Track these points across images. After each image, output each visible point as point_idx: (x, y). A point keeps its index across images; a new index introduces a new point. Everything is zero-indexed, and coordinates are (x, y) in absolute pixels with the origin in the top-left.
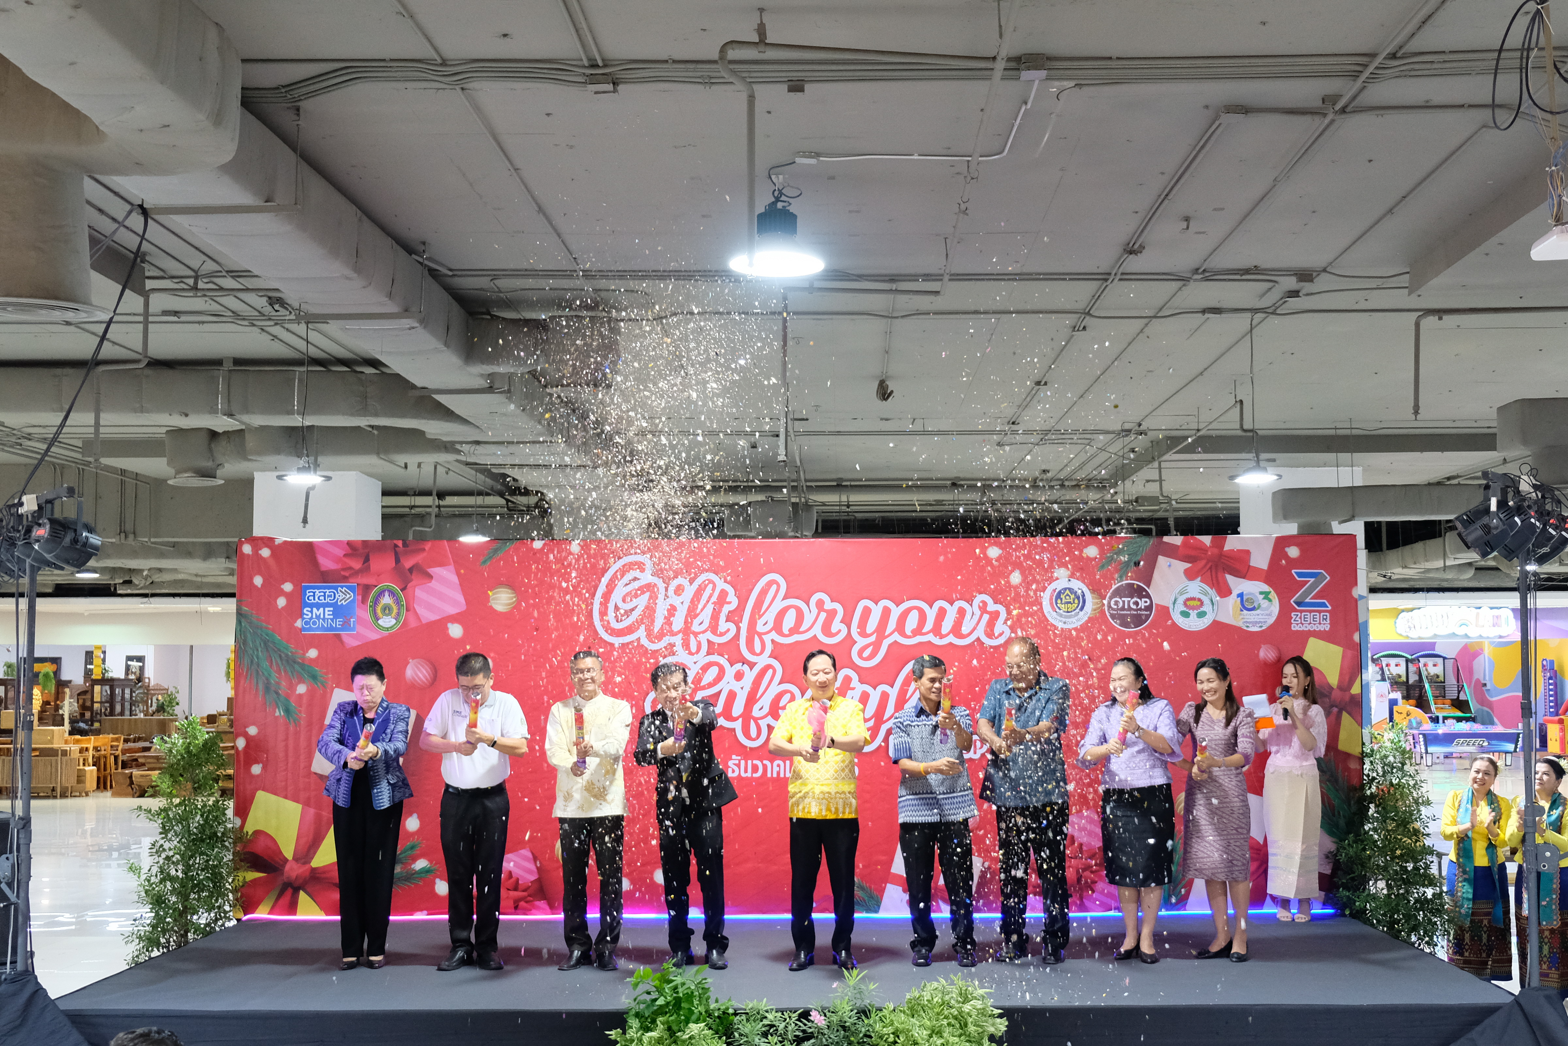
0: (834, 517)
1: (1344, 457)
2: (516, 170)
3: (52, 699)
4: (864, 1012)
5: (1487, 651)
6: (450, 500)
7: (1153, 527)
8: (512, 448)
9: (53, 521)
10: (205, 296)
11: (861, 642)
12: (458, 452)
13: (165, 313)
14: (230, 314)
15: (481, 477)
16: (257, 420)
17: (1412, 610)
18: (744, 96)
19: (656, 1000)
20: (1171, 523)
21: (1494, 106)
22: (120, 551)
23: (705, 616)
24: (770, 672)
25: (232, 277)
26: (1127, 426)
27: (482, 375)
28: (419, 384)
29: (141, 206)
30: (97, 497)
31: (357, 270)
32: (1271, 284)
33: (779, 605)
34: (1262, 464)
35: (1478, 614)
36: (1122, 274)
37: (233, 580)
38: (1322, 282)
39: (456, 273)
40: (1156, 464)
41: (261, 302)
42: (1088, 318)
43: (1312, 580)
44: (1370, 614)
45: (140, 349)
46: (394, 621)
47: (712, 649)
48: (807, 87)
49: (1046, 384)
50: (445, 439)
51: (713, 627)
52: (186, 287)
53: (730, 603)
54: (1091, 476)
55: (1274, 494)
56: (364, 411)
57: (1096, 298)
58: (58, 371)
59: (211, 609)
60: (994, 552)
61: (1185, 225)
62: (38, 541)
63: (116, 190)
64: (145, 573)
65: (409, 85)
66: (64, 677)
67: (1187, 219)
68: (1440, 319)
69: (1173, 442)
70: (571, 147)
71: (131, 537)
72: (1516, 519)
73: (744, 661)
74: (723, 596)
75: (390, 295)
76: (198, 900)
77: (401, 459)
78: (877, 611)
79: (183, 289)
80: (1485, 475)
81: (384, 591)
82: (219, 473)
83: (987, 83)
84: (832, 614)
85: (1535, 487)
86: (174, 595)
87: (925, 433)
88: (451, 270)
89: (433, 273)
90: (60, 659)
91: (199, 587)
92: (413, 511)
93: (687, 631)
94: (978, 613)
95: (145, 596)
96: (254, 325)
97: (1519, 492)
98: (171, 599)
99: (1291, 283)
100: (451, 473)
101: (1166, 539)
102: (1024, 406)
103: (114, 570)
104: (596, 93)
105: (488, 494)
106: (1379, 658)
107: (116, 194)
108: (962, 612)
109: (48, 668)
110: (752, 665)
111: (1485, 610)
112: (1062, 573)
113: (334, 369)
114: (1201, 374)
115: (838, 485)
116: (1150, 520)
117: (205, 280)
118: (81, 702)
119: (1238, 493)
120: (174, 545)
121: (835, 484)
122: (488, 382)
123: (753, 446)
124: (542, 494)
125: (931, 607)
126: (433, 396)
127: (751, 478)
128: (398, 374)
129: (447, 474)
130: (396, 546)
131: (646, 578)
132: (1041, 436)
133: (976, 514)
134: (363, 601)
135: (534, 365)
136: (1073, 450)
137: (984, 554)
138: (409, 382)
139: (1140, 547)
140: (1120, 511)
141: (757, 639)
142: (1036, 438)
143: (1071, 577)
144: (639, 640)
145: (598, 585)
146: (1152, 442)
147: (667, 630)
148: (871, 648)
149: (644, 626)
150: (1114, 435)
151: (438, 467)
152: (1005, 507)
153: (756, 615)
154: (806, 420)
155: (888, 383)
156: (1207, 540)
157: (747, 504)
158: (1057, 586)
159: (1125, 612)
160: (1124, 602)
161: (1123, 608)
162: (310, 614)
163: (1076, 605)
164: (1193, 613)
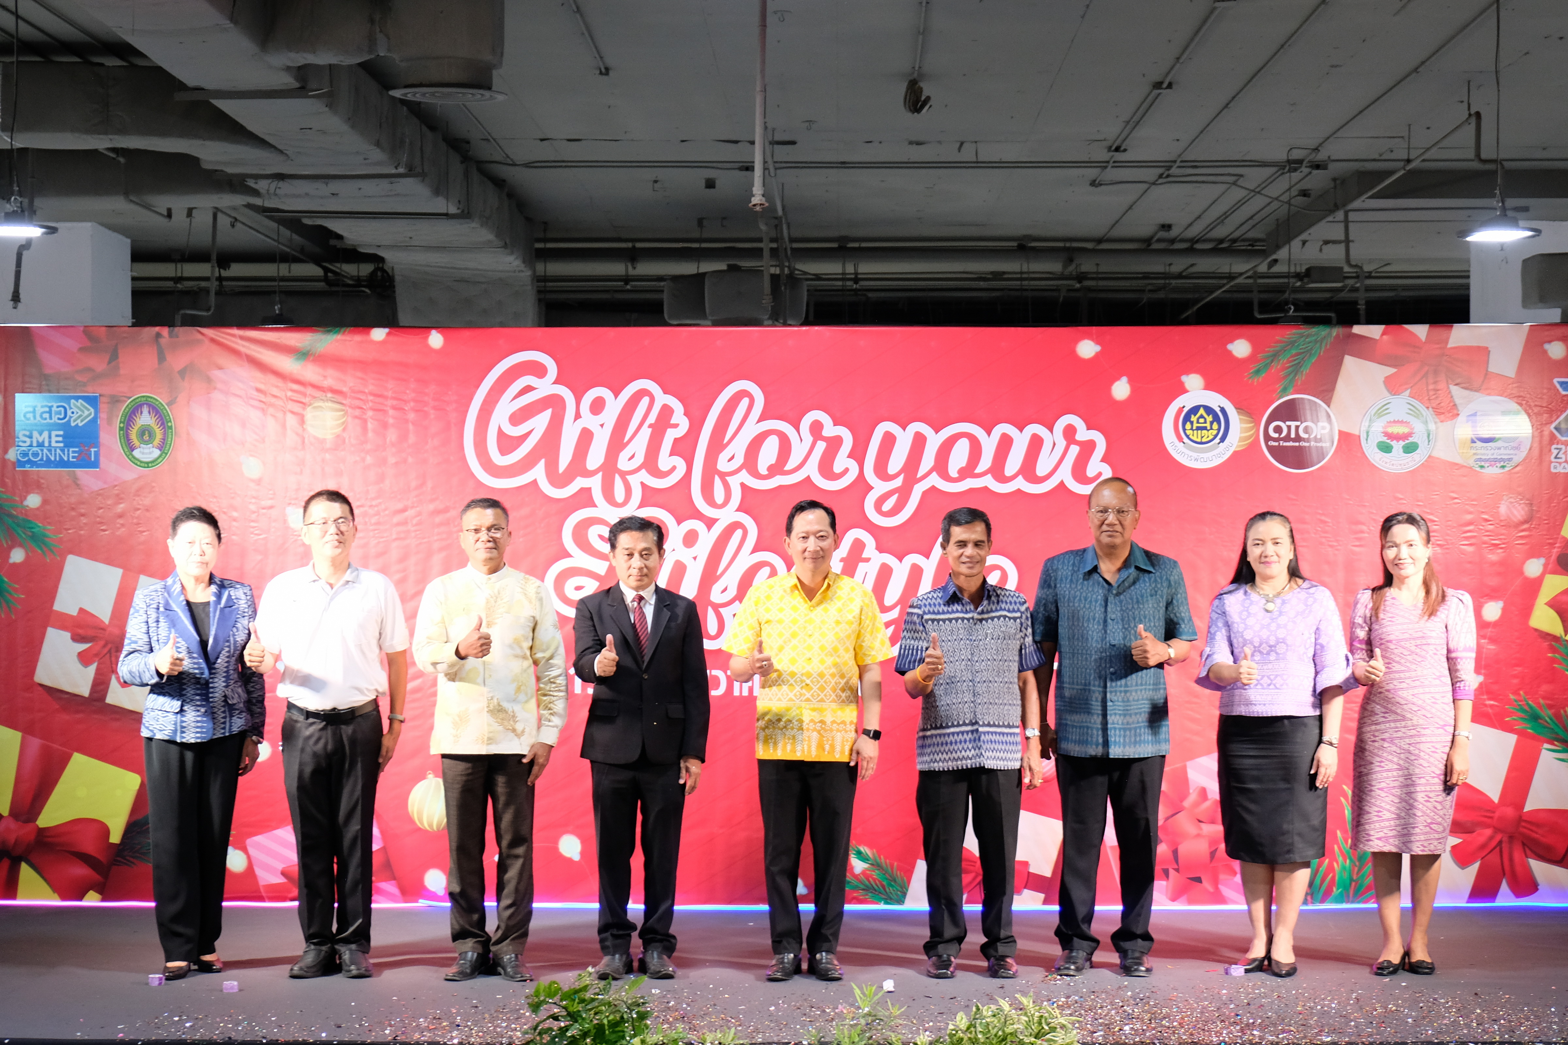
0: (835, 296)
6: (237, 270)
7: (1333, 315)
8: (334, 186)
11: (880, 487)
12: (256, 193)
15: (286, 232)
19: (566, 1028)
20: (1362, 307)
23: (639, 446)
24: (739, 533)
26: (1296, 155)
27: (288, 69)
28: (190, 82)
33: (752, 429)
40: (1340, 215)
46: (157, 453)
49: (1170, 86)
50: (230, 170)
51: (650, 464)
53: (676, 426)
54: (1235, 235)
55: (1525, 262)
56: (104, 126)
60: (1087, 349)
69: (1367, 179)
73: (698, 515)
74: (665, 416)
77: (163, 202)
78: (904, 439)
81: (141, 406)
84: (835, 444)
87: (977, 164)
92: (181, 286)
93: (609, 468)
94: (1062, 443)
100: (238, 225)
101: (1357, 329)
102: (1134, 123)
105: (296, 260)
108: (1036, 443)
110: (710, 523)
112: (1193, 381)
113: (58, 59)
114: (1416, 70)
115: (841, 248)
116: (1329, 303)
119: (1468, 261)
121: (835, 245)
122: (297, 79)
123: (710, 184)
124: (381, 260)
125: (989, 434)
126: (215, 102)
127: (705, 235)
128: (160, 68)
129: (233, 226)
130: (158, 335)
131: (546, 387)
132: (1161, 171)
133: (1055, 294)
134: (110, 421)
135: (370, 52)
136: (1209, 192)
137: (1073, 352)
138: (174, 78)
139: (1316, 341)
140: (1280, 289)
141: (717, 481)
142: (1151, 174)
143: (1208, 387)
144: (535, 482)
145: (472, 399)
146: (1334, 180)
147: (578, 467)
148: (895, 498)
149: (543, 461)
150: (1274, 169)
151: (220, 215)
152: (1102, 283)
153: (717, 445)
154: (793, 143)
155: (922, 84)
156: (1421, 331)
157: (700, 277)
158: (1185, 401)
159: (1291, 444)
160: (1289, 427)
161: (1288, 438)
162: (28, 440)
163: (1215, 432)
164: (1397, 446)
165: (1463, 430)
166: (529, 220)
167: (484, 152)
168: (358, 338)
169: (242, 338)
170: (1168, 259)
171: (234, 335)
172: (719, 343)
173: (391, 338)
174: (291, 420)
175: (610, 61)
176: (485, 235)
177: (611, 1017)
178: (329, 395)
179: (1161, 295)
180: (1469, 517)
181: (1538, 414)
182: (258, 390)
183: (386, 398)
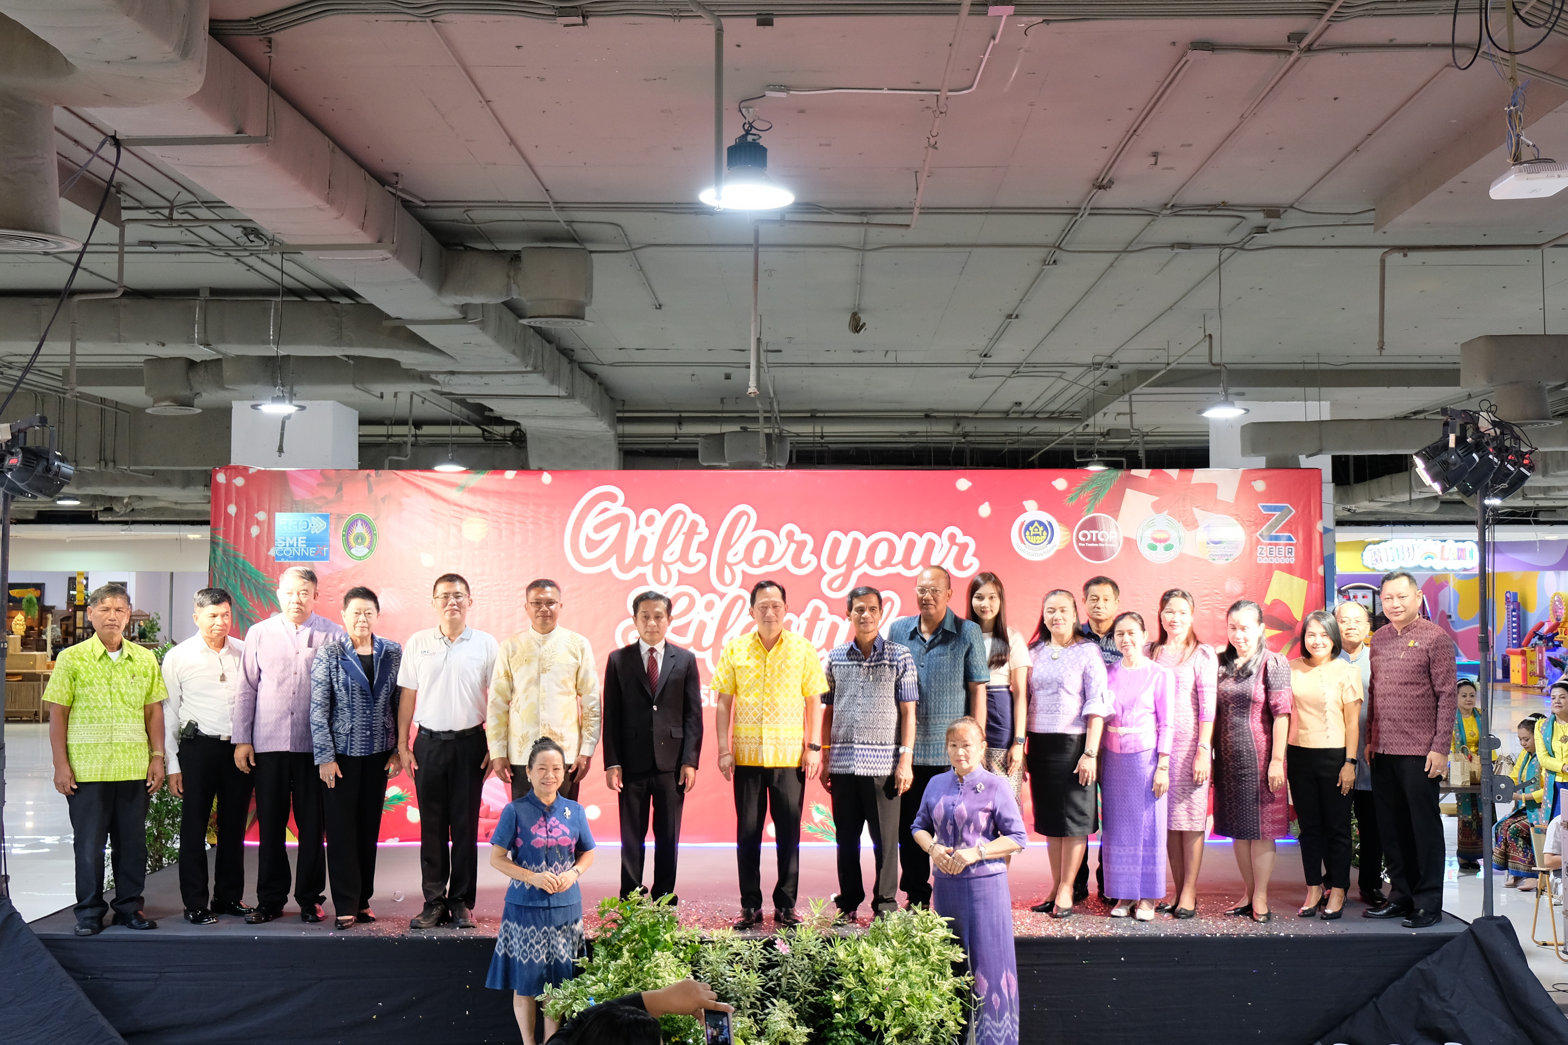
0: (809, 448)
1: (1312, 391)
2: (488, 102)
3: (35, 624)
4: (829, 941)
5: (1453, 583)
6: (426, 430)
7: (1124, 459)
8: (487, 379)
9: (25, 451)
10: (180, 226)
11: (830, 573)
12: (436, 383)
13: (142, 243)
14: (207, 244)
15: (457, 407)
16: (234, 350)
17: (1378, 543)
18: (712, 29)
19: (622, 927)
20: (1141, 454)
21: (1453, 46)
22: (100, 479)
23: (676, 546)
24: (741, 602)
25: (207, 207)
26: (1098, 359)
27: (455, 306)
28: (393, 314)
29: (114, 138)
30: (78, 426)
31: (330, 200)
32: (1239, 220)
33: (749, 535)
34: (1230, 398)
35: (1443, 547)
36: (1092, 209)
37: (208, 507)
38: (1290, 218)
39: (430, 204)
40: (1127, 397)
41: (236, 233)
42: (1058, 252)
43: (1278, 513)
44: (1337, 547)
45: (115, 279)
46: (366, 550)
47: (683, 579)
48: (776, 21)
49: (1017, 317)
50: (420, 369)
51: (684, 557)
52: (162, 217)
53: (700, 534)
54: (1062, 409)
55: (1243, 427)
56: (339, 341)
57: (1066, 232)
58: (37, 301)
59: (191, 536)
60: (963, 484)
61: (1153, 160)
62: (10, 470)
63: (91, 121)
64: (126, 501)
65: (378, 17)
66: (48, 602)
67: (1155, 155)
68: (1405, 255)
69: (1142, 375)
70: (543, 79)
71: (111, 465)
72: (1474, 455)
73: (714, 591)
74: (693, 527)
75: (363, 227)
76: (173, 825)
77: (377, 388)
78: (846, 542)
79: (159, 220)
80: (1444, 411)
81: (357, 521)
82: (197, 401)
83: (957, 17)
84: (802, 545)
85: (1494, 424)
86: (154, 523)
87: (897, 365)
88: (425, 201)
89: (406, 205)
90: (44, 584)
91: (179, 515)
92: (390, 440)
93: (657, 561)
94: (947, 544)
95: (125, 523)
96: (229, 255)
97: (1478, 428)
98: (151, 527)
99: (1258, 219)
100: (427, 402)
101: (1134, 472)
102: (996, 339)
103: (95, 498)
104: (566, 26)
105: (464, 424)
106: (1346, 590)
107: (91, 125)
108: (931, 545)
109: (32, 594)
110: (722, 596)
111: (1450, 543)
112: (1030, 505)
113: (310, 299)
114: (1171, 308)
115: (812, 416)
116: (1121, 453)
117: (181, 211)
118: (64, 627)
119: (1208, 426)
120: (153, 473)
121: (809, 415)
122: (461, 312)
123: (728, 377)
124: (518, 424)
125: (900, 538)
126: (408, 326)
127: (725, 409)
128: (372, 305)
129: (423, 403)
130: (368, 475)
131: (617, 508)
132: (1014, 369)
133: (949, 445)
134: (336, 529)
135: (507, 296)
136: (1045, 382)
137: (954, 486)
138: (383, 312)
139: (1108, 480)
140: (1091, 443)
141: (727, 569)
142: (1008, 371)
143: (1040, 509)
144: (609, 570)
145: (569, 516)
146: (1123, 375)
147: (637, 560)
148: (840, 579)
149: (615, 556)
150: (1085, 368)
151: (414, 396)
152: (978, 438)
153: (727, 545)
154: (780, 351)
155: (860, 315)
156: (1174, 473)
157: (722, 435)
158: (1025, 518)
159: (1093, 545)
160: (1092, 534)
161: (1091, 541)
162: (283, 543)
163: (1044, 537)
164: (1160, 546)
165: (1201, 535)
166: (612, 399)
167: (582, 356)
168: (497, 477)
169: (422, 477)
170: (1019, 424)
171: (417, 476)
172: (728, 480)
173: (518, 477)
174: (453, 530)
175: (662, 301)
176: (584, 409)
177: (652, 920)
178: (478, 513)
179: (1015, 446)
180: (1206, 592)
181: (1249, 526)
182: (432, 510)
183: (514, 515)
